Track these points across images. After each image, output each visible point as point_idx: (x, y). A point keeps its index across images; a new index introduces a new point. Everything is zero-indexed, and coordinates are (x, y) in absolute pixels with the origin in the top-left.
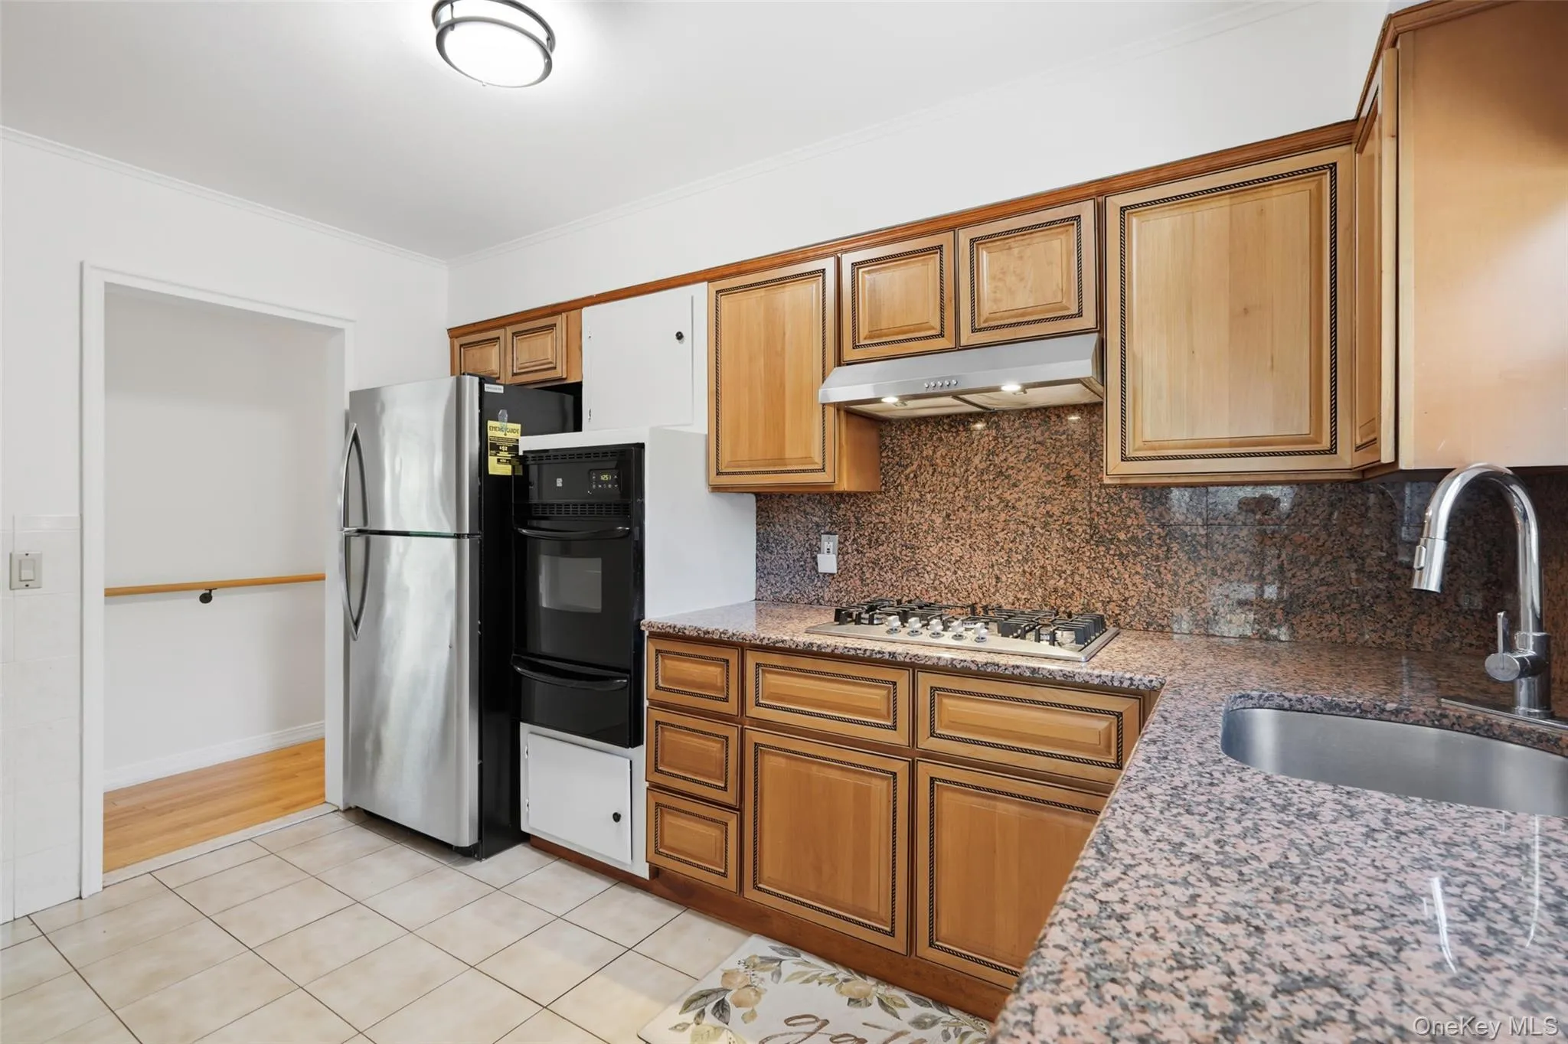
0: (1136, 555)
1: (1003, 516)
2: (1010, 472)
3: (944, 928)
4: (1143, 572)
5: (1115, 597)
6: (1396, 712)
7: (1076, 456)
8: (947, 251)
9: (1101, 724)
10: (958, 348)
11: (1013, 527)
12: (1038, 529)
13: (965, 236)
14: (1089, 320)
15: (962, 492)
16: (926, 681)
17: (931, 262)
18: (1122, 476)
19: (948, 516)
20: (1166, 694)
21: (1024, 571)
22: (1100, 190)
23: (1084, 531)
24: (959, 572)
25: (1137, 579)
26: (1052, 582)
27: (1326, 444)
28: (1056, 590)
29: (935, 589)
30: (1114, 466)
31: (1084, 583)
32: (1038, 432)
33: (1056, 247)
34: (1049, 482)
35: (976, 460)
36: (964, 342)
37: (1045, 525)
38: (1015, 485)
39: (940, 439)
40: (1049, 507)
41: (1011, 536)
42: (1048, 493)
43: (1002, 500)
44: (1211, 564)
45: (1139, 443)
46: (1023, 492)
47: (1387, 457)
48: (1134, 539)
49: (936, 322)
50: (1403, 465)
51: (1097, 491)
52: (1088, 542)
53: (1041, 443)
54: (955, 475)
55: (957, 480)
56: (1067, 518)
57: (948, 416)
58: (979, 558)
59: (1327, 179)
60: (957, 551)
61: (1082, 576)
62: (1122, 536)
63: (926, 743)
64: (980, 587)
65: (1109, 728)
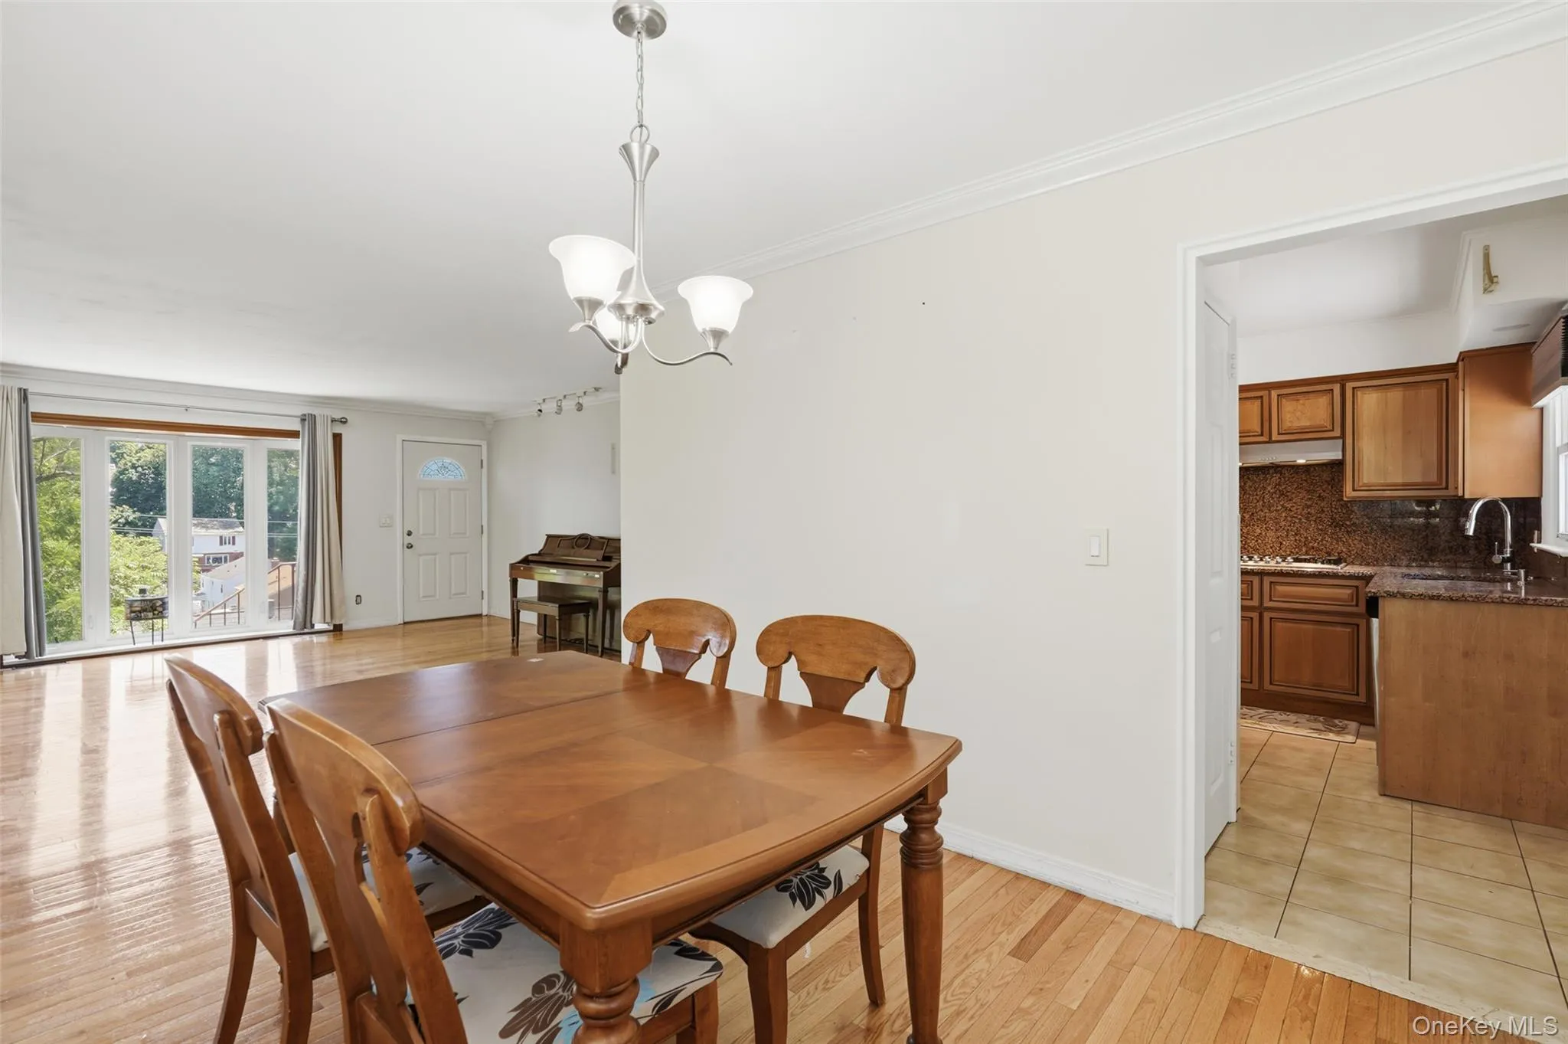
0: (1355, 531)
1: (1284, 515)
2: (1288, 494)
3: (1276, 677)
4: (1359, 538)
5: (1344, 550)
6: (1464, 577)
7: (1324, 487)
8: (1266, 400)
9: (1349, 591)
10: (1270, 441)
11: (1289, 519)
12: (1303, 520)
13: (1274, 394)
14: (1337, 433)
15: (1261, 503)
16: (1267, 580)
17: (1256, 404)
18: (1353, 497)
19: (1253, 514)
20: (1376, 579)
21: (1296, 540)
22: (1343, 380)
23: (1328, 521)
24: (1259, 541)
25: (1356, 542)
26: (1311, 544)
27: (1444, 485)
28: (1313, 548)
29: (1245, 549)
30: (1349, 492)
31: (1328, 545)
32: (1303, 476)
33: (1323, 401)
34: (1310, 499)
35: (1269, 488)
36: (1273, 439)
37: (1307, 519)
38: (1290, 500)
39: (1249, 478)
40: (1309, 510)
41: (1288, 523)
42: (1309, 503)
43: (1283, 506)
44: (1393, 535)
45: (1361, 484)
46: (1295, 503)
47: (1460, 494)
48: (1354, 524)
49: (1259, 430)
50: (1466, 497)
51: (1335, 503)
52: (1330, 526)
53: (1306, 481)
54: (1257, 495)
55: (1258, 497)
56: (1319, 515)
57: (1252, 467)
58: (1271, 534)
59: (1445, 384)
60: (1258, 531)
61: (1327, 541)
62: (1348, 523)
63: (1267, 604)
64: (1271, 548)
65: (1352, 594)
